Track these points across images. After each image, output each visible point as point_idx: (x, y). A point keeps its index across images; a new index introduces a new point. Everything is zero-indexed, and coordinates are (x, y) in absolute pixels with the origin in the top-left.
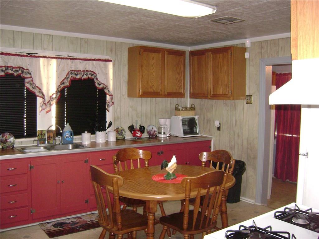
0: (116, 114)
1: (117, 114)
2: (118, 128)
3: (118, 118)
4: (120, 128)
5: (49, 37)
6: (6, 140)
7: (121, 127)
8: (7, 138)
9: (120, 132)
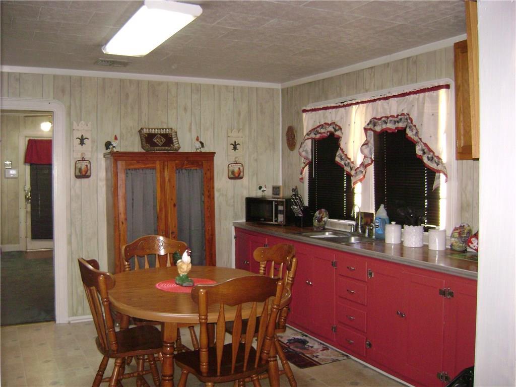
0: (464, 196)
1: (466, 195)
2: (462, 227)
3: (468, 205)
4: (466, 226)
5: (370, 71)
6: (322, 218)
7: (469, 226)
8: (323, 216)
9: (465, 235)
